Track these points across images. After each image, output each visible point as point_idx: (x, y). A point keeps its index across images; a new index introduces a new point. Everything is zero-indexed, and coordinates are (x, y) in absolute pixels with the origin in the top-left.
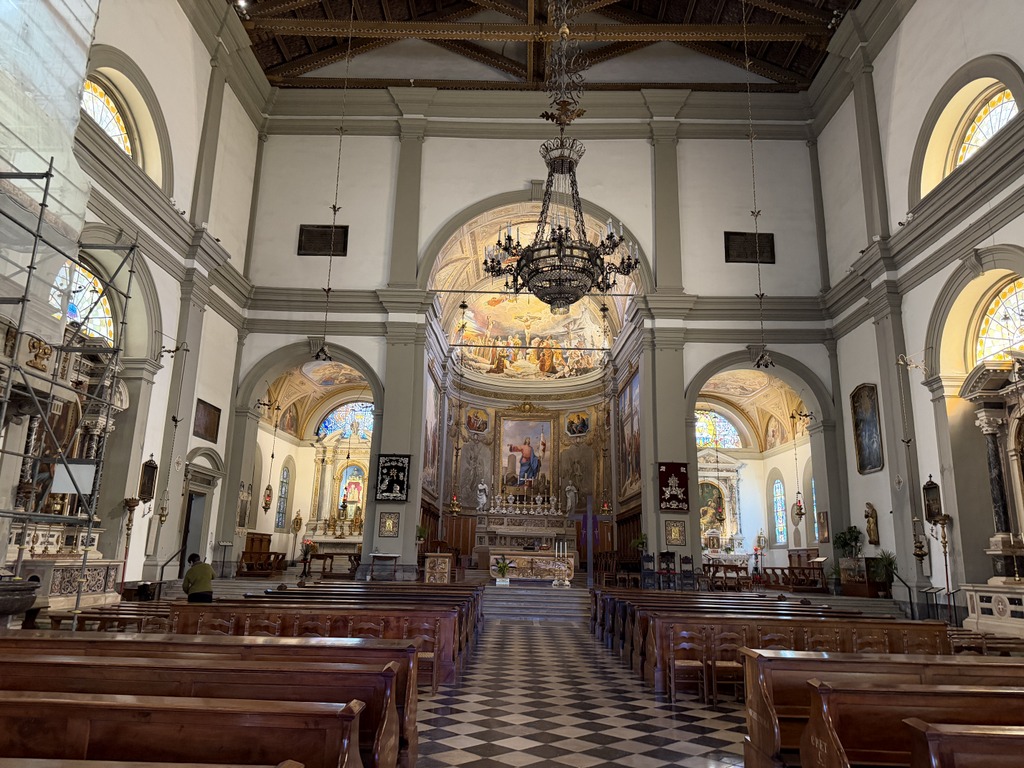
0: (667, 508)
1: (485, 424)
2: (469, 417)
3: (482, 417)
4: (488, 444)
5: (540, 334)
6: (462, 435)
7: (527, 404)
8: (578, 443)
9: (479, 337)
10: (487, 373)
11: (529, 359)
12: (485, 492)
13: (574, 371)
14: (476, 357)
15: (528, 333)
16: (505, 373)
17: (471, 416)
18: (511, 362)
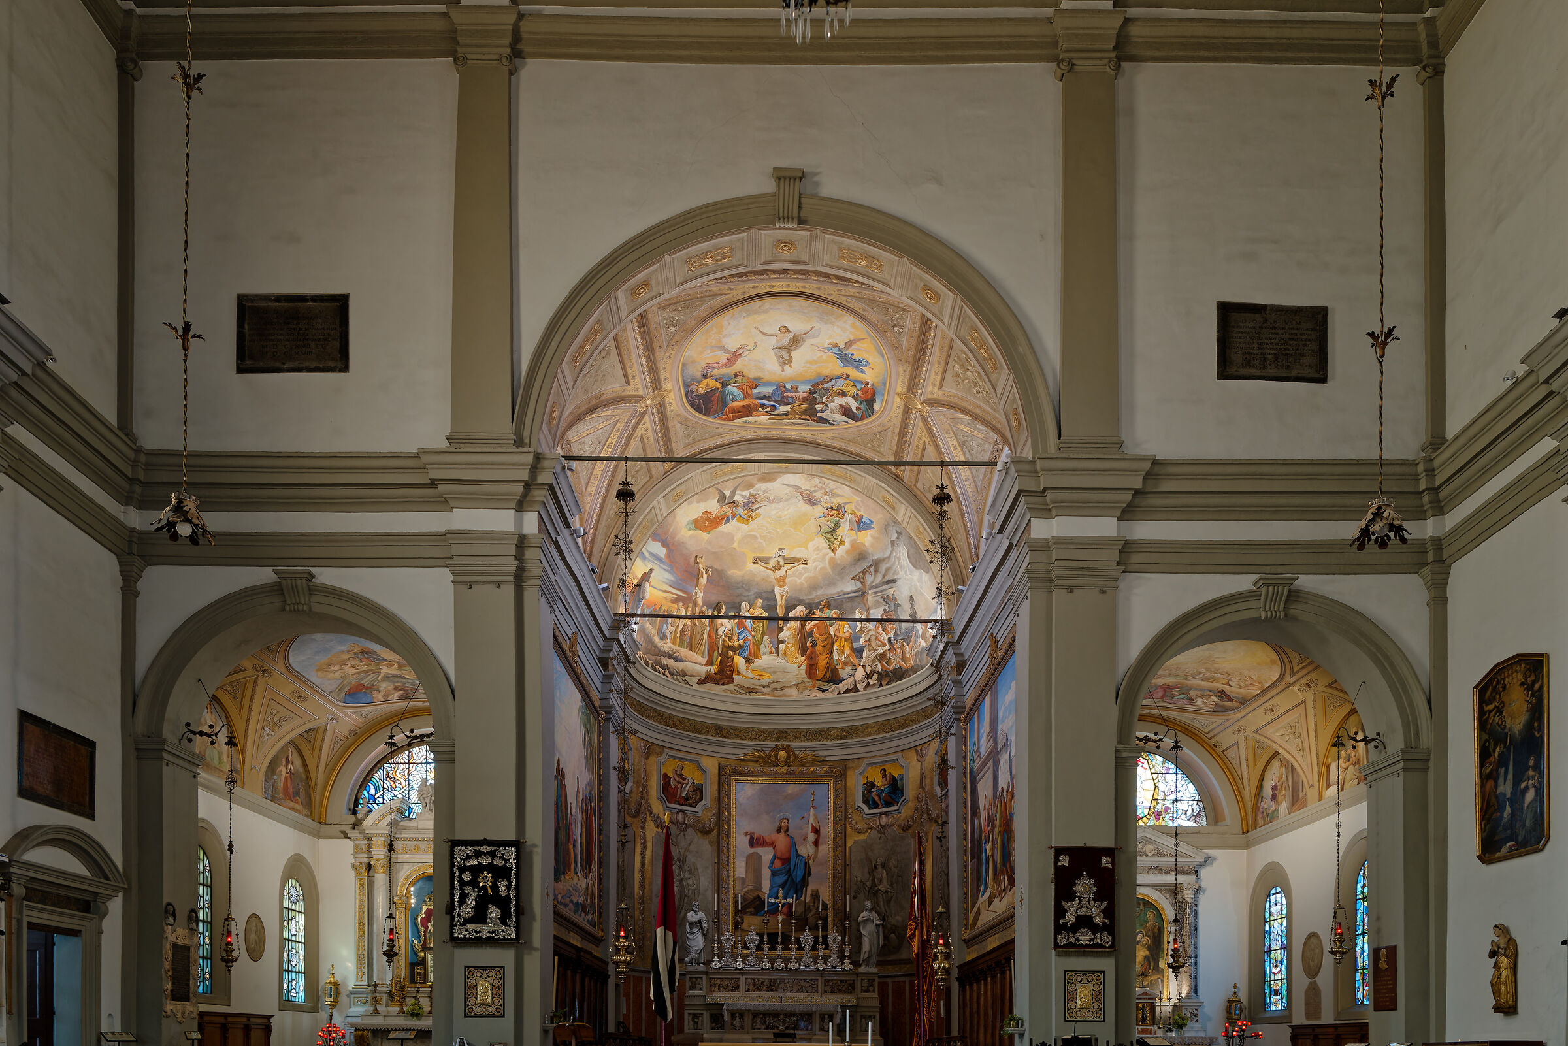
0: (1069, 945)
1: (699, 790)
2: (666, 776)
3: (693, 777)
4: (706, 832)
5: (807, 598)
6: (651, 813)
7: (782, 748)
8: (882, 826)
9: (681, 604)
10: (701, 682)
11: (785, 654)
12: (701, 927)
13: (876, 676)
14: (676, 647)
15: (782, 596)
16: (735, 683)
17: (670, 775)
18: (748, 661)
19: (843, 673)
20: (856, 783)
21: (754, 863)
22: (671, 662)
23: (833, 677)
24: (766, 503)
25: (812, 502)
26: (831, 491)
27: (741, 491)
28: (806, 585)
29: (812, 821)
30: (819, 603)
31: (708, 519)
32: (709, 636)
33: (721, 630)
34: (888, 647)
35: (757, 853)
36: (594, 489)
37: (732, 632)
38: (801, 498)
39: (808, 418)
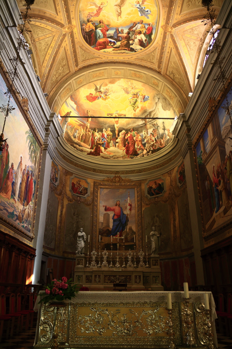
2: (73, 184)
3: (83, 184)
4: (88, 205)
5: (126, 128)
6: (66, 195)
7: (117, 177)
8: (156, 202)
9: (81, 127)
10: (88, 154)
11: (118, 147)
12: (83, 239)
13: (151, 152)
14: (80, 142)
15: (117, 127)
16: (101, 155)
17: (75, 183)
18: (105, 149)
19: (139, 152)
20: (144, 187)
21: (106, 217)
22: (78, 146)
23: (135, 154)
24: (112, 93)
25: (127, 92)
26: (134, 87)
27: (104, 87)
28: (125, 123)
29: (128, 202)
30: (130, 129)
31: (91, 97)
32: (92, 139)
33: (96, 138)
34: (155, 142)
35: (108, 213)
36: (46, 65)
37: (100, 138)
38: (124, 91)
39: (127, 49)
